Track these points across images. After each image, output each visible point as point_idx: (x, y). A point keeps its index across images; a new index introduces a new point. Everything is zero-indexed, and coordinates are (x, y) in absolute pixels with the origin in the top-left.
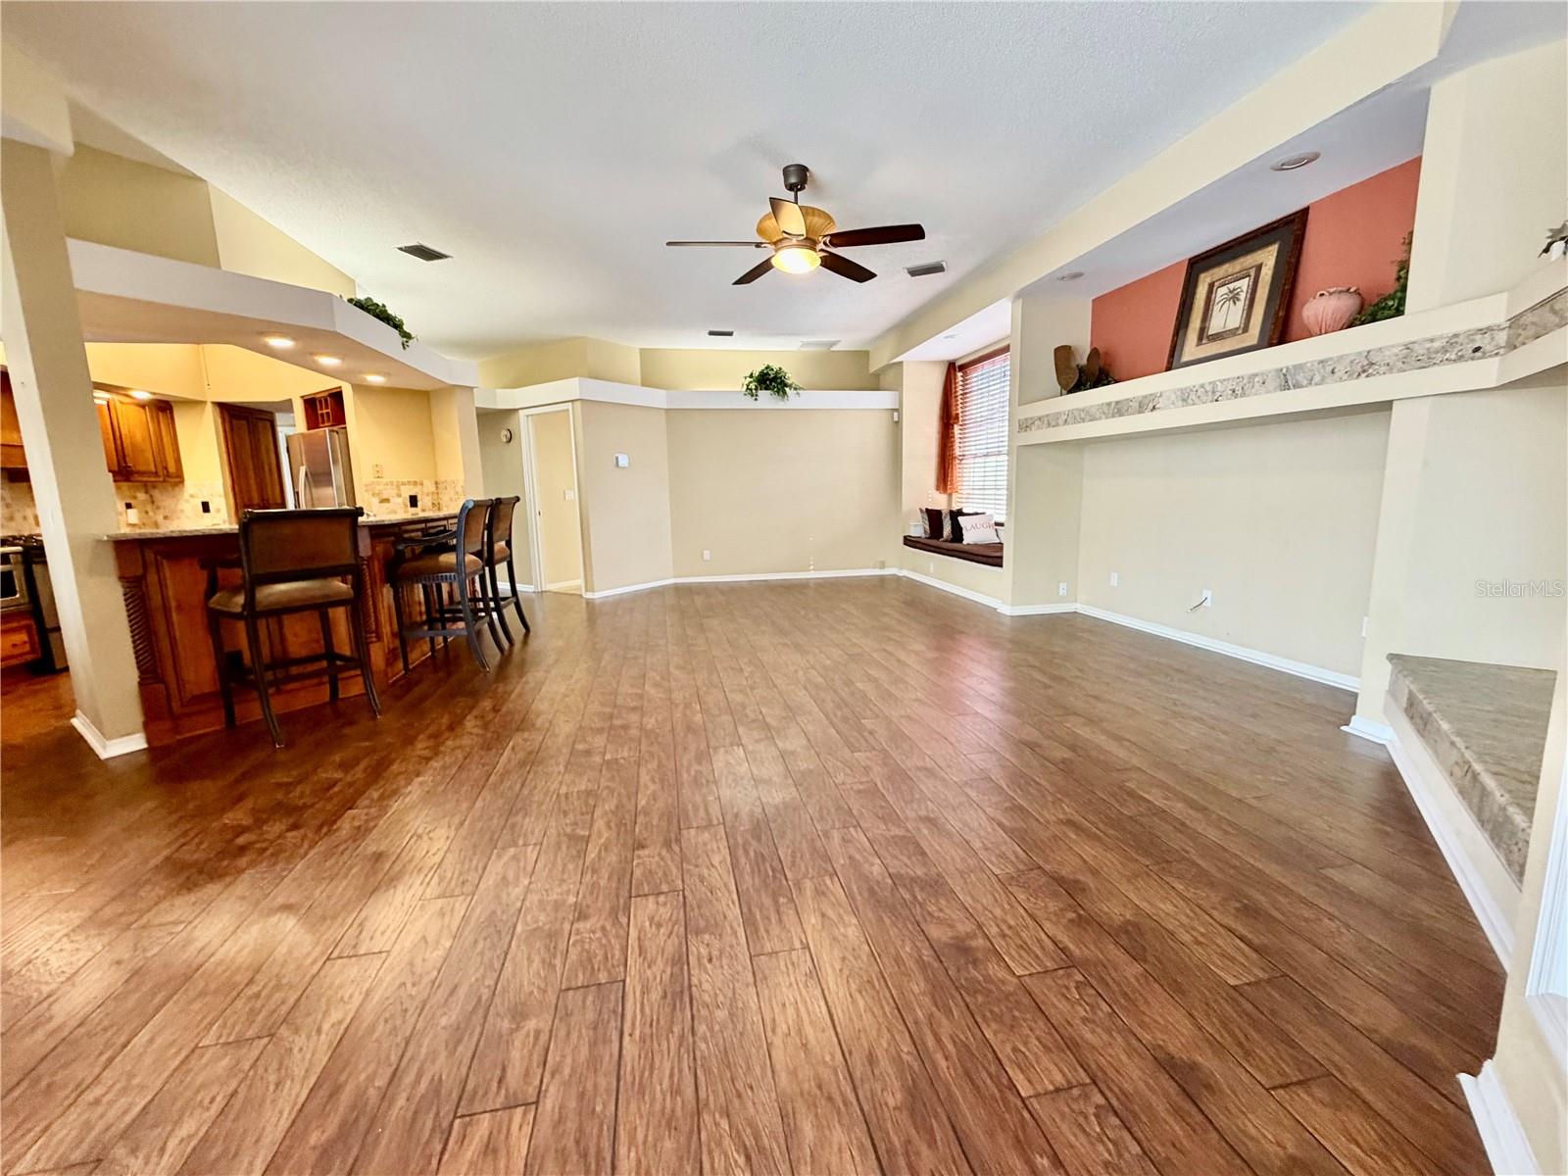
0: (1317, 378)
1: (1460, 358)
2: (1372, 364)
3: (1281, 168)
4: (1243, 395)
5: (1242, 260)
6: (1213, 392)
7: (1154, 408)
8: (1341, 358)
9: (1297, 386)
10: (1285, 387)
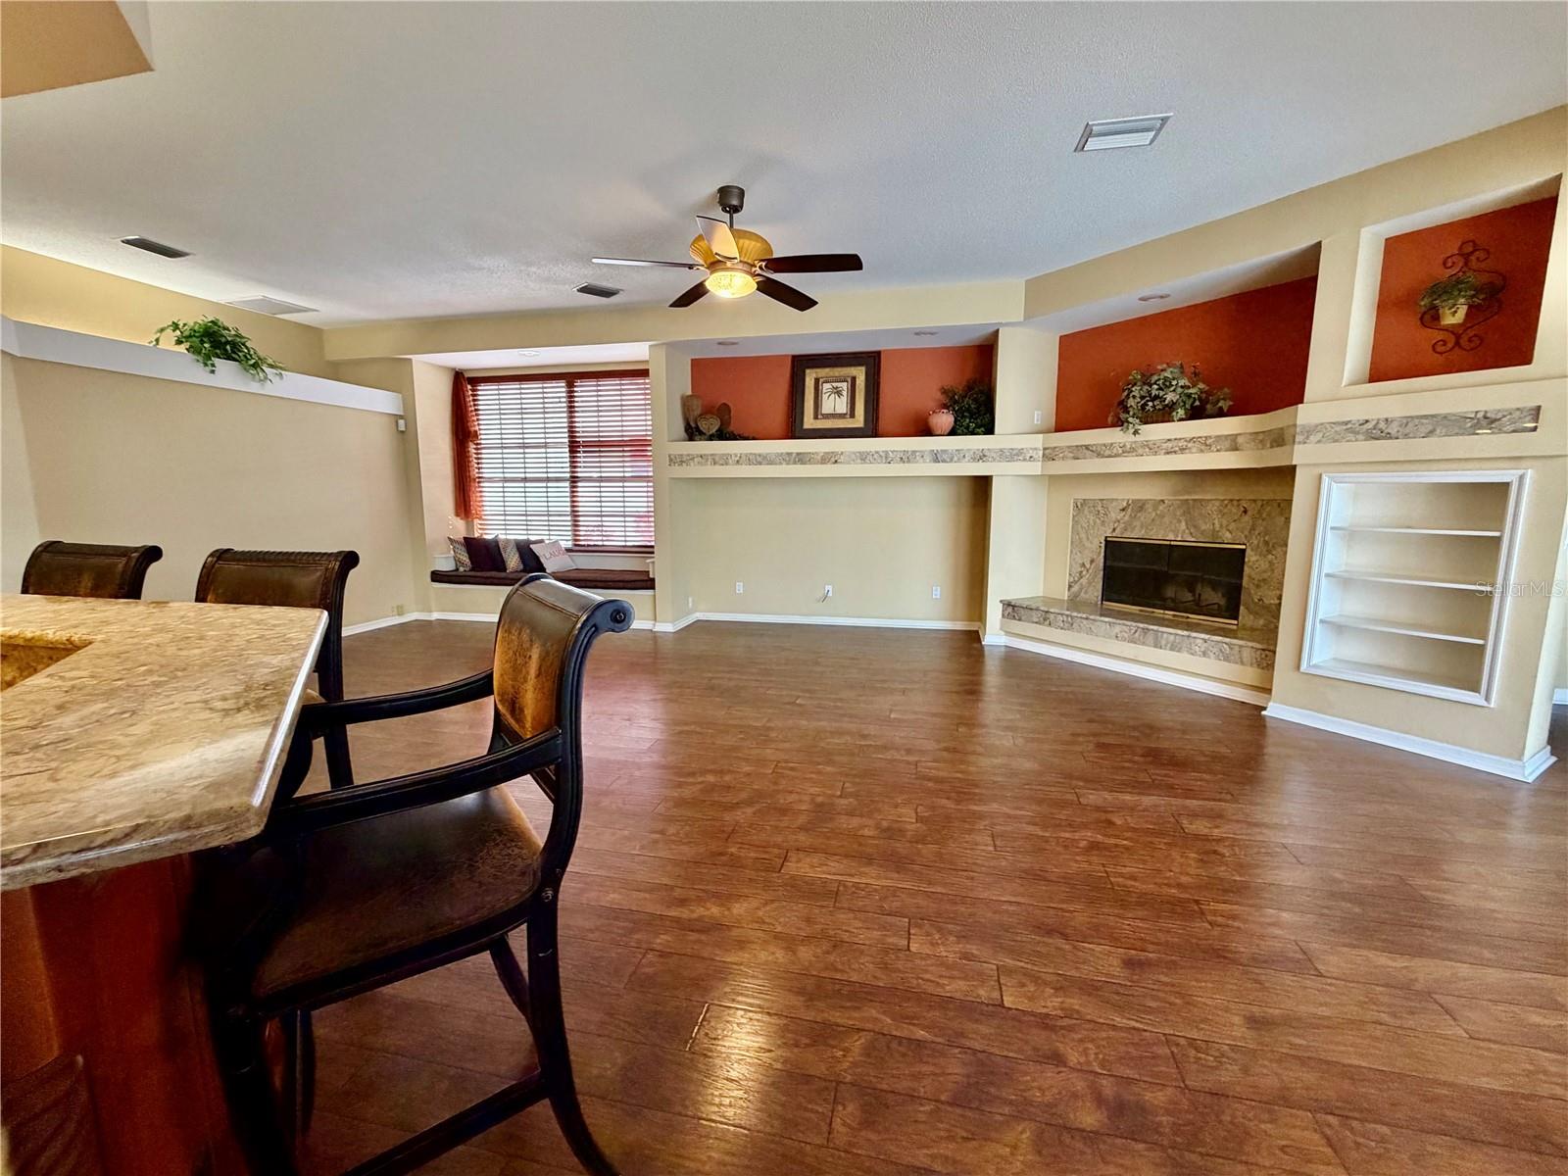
0: (955, 459)
1: (1025, 460)
2: (985, 456)
3: (917, 334)
4: (909, 461)
5: (839, 369)
6: (886, 457)
7: (836, 461)
8: (969, 450)
9: (944, 461)
10: (936, 460)
